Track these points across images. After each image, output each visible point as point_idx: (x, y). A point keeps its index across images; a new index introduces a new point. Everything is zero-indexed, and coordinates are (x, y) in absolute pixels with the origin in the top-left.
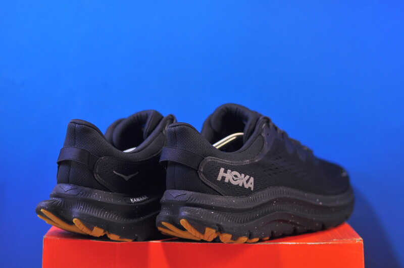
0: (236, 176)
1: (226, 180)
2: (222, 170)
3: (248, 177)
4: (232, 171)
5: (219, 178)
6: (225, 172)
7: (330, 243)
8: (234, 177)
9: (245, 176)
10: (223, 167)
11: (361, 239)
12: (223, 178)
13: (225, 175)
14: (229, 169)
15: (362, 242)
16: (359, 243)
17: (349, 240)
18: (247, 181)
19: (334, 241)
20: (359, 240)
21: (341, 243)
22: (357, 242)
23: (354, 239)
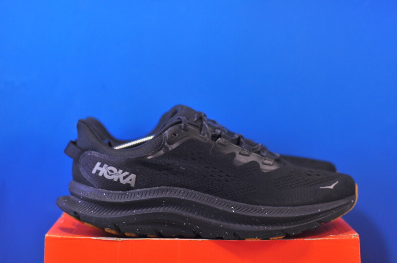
0: (111, 171)
1: (100, 174)
2: (99, 164)
3: (126, 173)
4: (109, 166)
5: (94, 172)
6: (101, 166)
7: (327, 239)
8: (109, 172)
9: (123, 172)
10: (100, 161)
11: (357, 234)
12: (98, 172)
13: (100, 169)
14: (107, 163)
15: (358, 238)
16: (354, 238)
17: (346, 235)
18: (125, 178)
19: (331, 237)
20: (355, 235)
21: (337, 238)
22: (353, 237)
23: (351, 234)
